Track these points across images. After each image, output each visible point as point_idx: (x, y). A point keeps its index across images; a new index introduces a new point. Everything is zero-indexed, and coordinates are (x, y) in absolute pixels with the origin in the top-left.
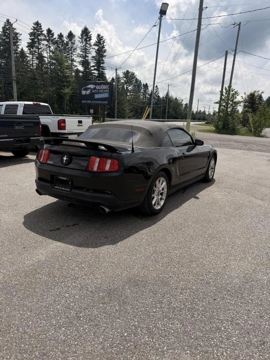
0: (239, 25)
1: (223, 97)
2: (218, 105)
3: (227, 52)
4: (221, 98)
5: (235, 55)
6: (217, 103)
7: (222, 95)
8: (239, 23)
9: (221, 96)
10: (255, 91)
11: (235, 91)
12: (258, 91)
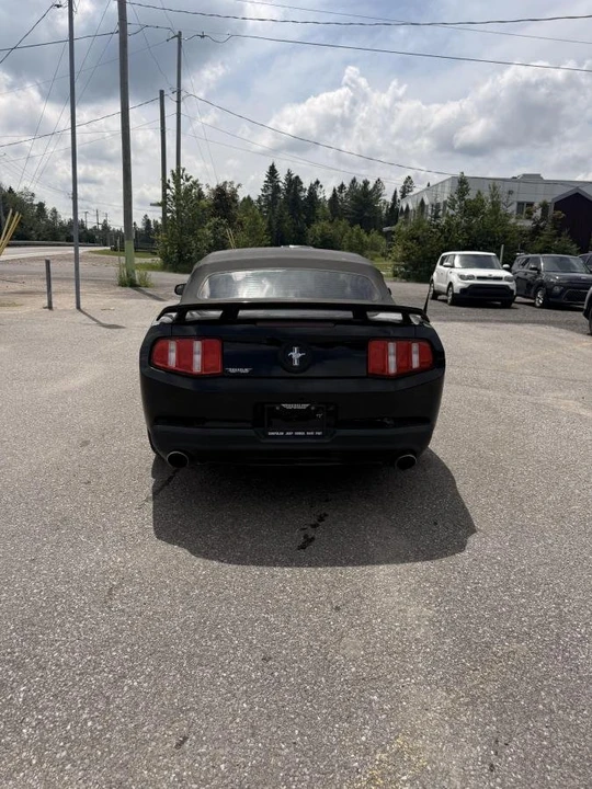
0: (179, 36)
1: (168, 191)
2: (160, 208)
3: (162, 92)
4: (165, 195)
5: (179, 102)
6: (158, 204)
7: (165, 186)
8: (177, 33)
9: (164, 191)
10: (226, 183)
11: (194, 179)
12: (232, 183)
